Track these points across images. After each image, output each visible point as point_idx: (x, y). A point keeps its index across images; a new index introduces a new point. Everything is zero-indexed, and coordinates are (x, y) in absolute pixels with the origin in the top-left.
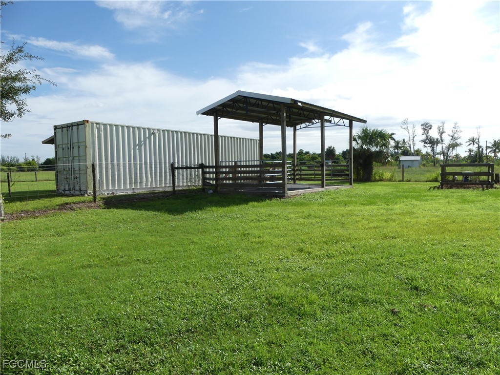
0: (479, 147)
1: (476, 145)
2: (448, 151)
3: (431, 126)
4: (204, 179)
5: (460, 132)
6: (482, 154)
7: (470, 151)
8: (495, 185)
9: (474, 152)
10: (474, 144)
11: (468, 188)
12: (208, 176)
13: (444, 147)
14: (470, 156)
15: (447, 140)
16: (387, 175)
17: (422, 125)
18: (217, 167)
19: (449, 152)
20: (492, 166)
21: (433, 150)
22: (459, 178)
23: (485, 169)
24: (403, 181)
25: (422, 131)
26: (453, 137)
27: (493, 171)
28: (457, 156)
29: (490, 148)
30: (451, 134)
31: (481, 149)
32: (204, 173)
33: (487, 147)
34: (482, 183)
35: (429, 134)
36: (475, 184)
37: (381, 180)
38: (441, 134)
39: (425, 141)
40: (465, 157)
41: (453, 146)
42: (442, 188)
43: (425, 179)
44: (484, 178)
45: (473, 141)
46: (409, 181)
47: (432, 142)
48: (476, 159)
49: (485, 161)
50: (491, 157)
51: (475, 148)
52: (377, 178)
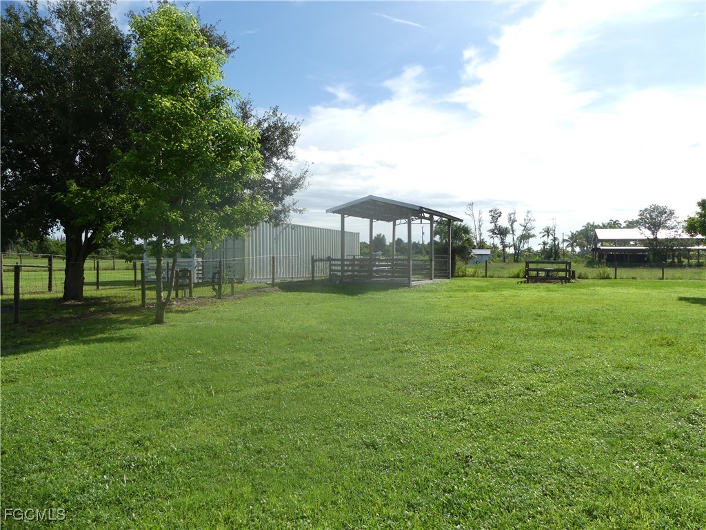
0: (555, 239)
1: (551, 237)
2: (520, 244)
3: (500, 213)
4: (331, 270)
5: (534, 220)
6: (558, 248)
7: (545, 244)
8: (572, 280)
9: (548, 245)
10: (548, 236)
11: (550, 282)
12: (333, 268)
13: (515, 239)
14: (544, 251)
15: (519, 231)
16: (470, 270)
17: (491, 211)
18: (342, 260)
19: (522, 245)
20: (570, 263)
21: (502, 242)
22: (542, 274)
23: (563, 266)
24: (486, 276)
25: (490, 219)
26: (525, 227)
27: (570, 268)
28: (529, 250)
29: (567, 241)
30: (523, 223)
31: (557, 242)
32: (331, 265)
33: (564, 240)
34: (561, 279)
35: (497, 223)
36: (555, 279)
37: (464, 276)
38: (512, 223)
39: (493, 231)
40: (537, 251)
41: (526, 237)
42: (528, 282)
43: (508, 275)
44: (562, 274)
45: (548, 232)
46: (492, 277)
47: (502, 232)
48: (551, 253)
49: (562, 259)
50: (568, 251)
51: (549, 240)
52: (461, 274)
